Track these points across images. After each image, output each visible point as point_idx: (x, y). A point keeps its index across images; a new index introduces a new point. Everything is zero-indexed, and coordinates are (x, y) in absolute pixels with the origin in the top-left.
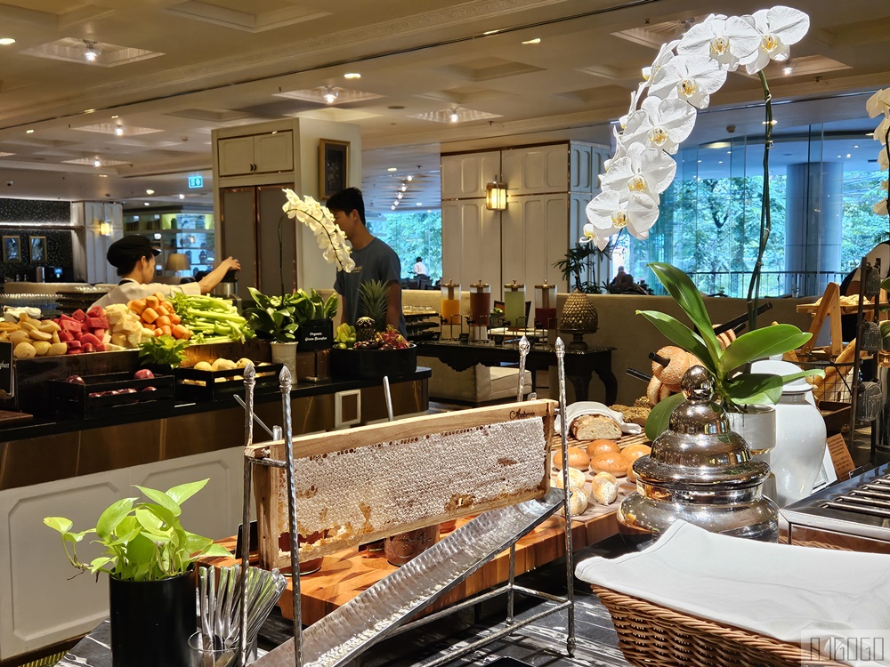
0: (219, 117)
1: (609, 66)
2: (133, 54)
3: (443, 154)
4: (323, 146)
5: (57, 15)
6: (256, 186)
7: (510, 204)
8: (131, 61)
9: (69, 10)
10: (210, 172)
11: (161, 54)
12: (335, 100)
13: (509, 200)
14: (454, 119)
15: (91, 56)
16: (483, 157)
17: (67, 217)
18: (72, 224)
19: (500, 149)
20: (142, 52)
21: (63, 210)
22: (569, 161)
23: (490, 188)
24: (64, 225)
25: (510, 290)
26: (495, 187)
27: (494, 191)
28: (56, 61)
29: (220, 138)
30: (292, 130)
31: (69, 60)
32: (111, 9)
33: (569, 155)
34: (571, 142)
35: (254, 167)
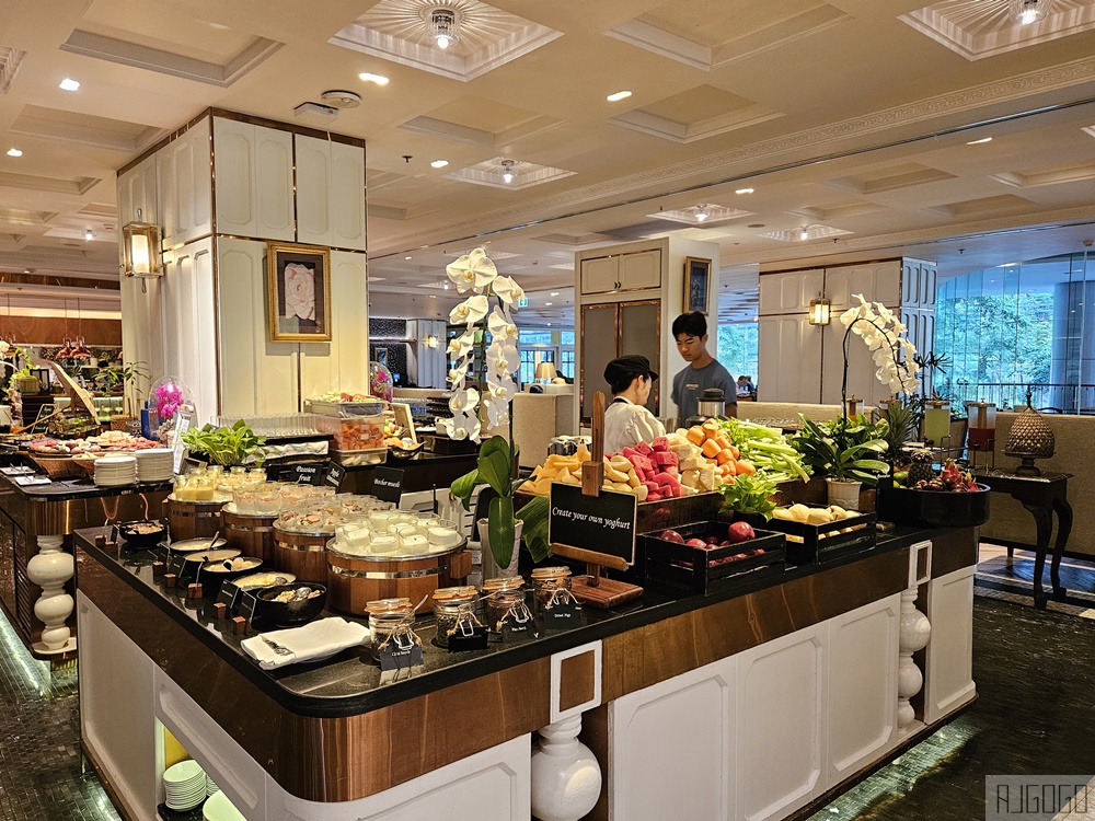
0: (576, 241)
1: (1014, 174)
2: (546, 174)
3: (761, 274)
4: (689, 264)
5: (494, 135)
6: (619, 303)
7: (833, 320)
8: (539, 183)
9: (509, 127)
10: (572, 291)
11: (572, 173)
12: (706, 219)
13: (832, 314)
14: (804, 236)
15: (508, 178)
16: (804, 275)
17: (404, 333)
18: (407, 338)
19: (824, 267)
20: (558, 171)
21: (400, 326)
22: (901, 278)
23: (813, 304)
24: (401, 339)
25: (932, 408)
26: (819, 303)
27: (818, 307)
28: (470, 184)
29: (582, 260)
30: (660, 249)
31: (482, 183)
32: (559, 120)
33: (901, 272)
34: (904, 259)
35: (618, 286)
